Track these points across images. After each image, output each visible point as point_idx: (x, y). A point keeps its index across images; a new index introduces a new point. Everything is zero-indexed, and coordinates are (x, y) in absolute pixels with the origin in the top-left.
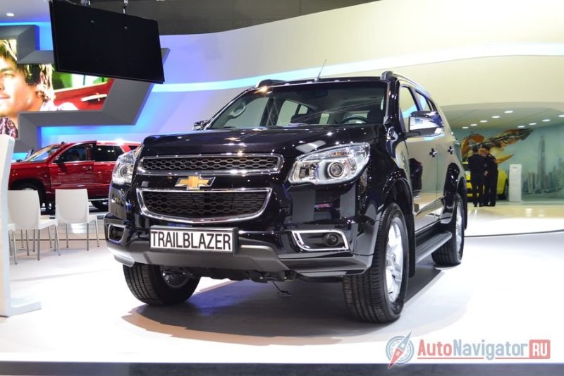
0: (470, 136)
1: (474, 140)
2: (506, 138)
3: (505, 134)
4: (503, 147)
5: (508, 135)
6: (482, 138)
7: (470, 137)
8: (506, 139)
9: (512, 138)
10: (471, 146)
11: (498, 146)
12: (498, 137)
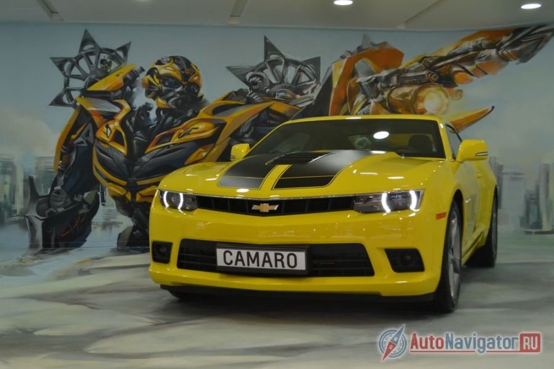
0: (359, 49)
1: (374, 60)
2: (469, 58)
3: (468, 45)
4: (460, 87)
5: (478, 48)
6: (399, 55)
7: (361, 53)
8: (471, 60)
9: (489, 58)
10: (362, 79)
11: (447, 81)
12: (445, 54)
